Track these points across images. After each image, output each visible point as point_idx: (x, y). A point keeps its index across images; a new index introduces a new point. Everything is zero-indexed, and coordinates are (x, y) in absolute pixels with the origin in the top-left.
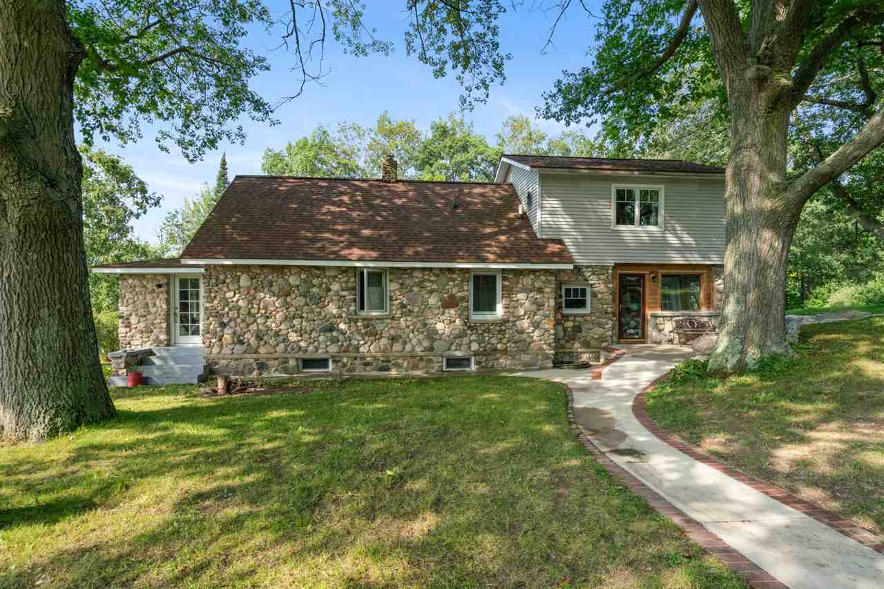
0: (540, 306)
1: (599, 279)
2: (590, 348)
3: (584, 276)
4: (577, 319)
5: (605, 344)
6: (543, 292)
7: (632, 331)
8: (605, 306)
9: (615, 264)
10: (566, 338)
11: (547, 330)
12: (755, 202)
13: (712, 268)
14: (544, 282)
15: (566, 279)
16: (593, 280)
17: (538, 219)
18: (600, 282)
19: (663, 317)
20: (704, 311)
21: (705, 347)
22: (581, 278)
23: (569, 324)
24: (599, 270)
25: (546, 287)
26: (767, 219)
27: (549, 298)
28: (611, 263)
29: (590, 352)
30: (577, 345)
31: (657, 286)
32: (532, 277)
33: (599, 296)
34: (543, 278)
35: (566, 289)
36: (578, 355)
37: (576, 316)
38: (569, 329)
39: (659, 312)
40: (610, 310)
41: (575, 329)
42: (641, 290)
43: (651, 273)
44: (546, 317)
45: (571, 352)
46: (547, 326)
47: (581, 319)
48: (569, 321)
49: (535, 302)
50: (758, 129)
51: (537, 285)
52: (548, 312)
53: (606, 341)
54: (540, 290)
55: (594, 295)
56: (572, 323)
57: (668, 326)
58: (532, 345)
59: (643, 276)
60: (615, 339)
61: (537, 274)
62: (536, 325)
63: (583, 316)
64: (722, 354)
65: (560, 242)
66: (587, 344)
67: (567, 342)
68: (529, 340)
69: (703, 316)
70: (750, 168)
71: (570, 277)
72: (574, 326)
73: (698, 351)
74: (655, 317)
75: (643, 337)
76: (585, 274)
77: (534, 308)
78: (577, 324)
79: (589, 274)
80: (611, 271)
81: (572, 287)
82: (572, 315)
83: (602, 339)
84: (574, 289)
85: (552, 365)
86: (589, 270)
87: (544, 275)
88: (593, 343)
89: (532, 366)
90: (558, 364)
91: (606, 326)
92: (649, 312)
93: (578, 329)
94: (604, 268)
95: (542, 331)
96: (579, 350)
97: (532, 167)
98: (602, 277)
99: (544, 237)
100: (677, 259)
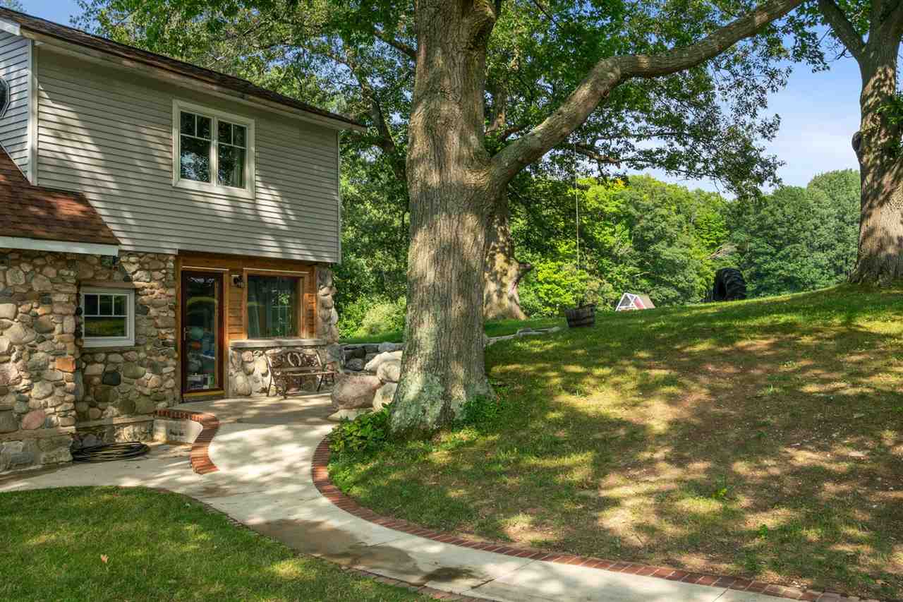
0: (41, 330)
1: (152, 279)
2: (137, 414)
3: (123, 271)
4: (112, 358)
5: (161, 405)
6: (50, 302)
7: (198, 378)
8: (163, 331)
9: (180, 251)
10: (89, 399)
11: (58, 384)
12: (456, 173)
13: (316, 268)
14: (52, 281)
15: (90, 274)
16: (141, 279)
17: (30, 140)
18: (153, 283)
19: (252, 349)
20: (306, 339)
21: (355, 395)
22: (117, 276)
23: (97, 369)
24: (150, 261)
25: (58, 291)
26: (470, 200)
27: (63, 316)
28: (171, 247)
29: (134, 424)
30: (112, 410)
31: (242, 294)
32: (27, 268)
33: (153, 311)
34: (51, 272)
35: (87, 297)
36: (113, 431)
37: (109, 351)
38: (97, 380)
39: (244, 340)
40: (170, 338)
41: (109, 378)
42: (216, 302)
43: (232, 271)
44: (58, 354)
45: (100, 426)
46: (60, 375)
47: (119, 358)
48: (94, 362)
49: (33, 323)
50: (457, 69)
51: (37, 286)
52: (60, 345)
53: (164, 399)
54: (44, 298)
55: (142, 309)
56: (101, 367)
57: (260, 365)
58: (26, 418)
59: (219, 276)
60: (177, 393)
61: (39, 262)
62: (37, 374)
63: (122, 351)
64: (416, 401)
65: (80, 199)
66: (129, 408)
67: (92, 405)
68: (19, 407)
69: (306, 347)
70: (447, 123)
71: (96, 272)
72: (106, 373)
73: (342, 402)
74: (240, 349)
75: (221, 386)
76: (127, 267)
77: (30, 336)
78: (110, 368)
79: (133, 268)
80: (171, 265)
81: (99, 292)
82: (100, 350)
83: (157, 396)
84: (103, 298)
85: (69, 457)
86: (132, 259)
87: (53, 266)
88: (142, 404)
89: (25, 465)
90: (82, 455)
91: (165, 370)
92: (230, 342)
93: (112, 378)
94: (160, 257)
95: (49, 386)
96: (116, 421)
97: (22, 27)
98: (158, 275)
99: (45, 184)
100: (271, 249)
